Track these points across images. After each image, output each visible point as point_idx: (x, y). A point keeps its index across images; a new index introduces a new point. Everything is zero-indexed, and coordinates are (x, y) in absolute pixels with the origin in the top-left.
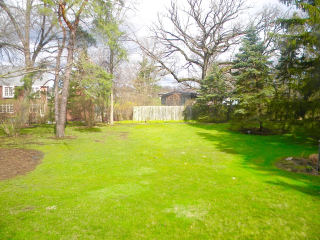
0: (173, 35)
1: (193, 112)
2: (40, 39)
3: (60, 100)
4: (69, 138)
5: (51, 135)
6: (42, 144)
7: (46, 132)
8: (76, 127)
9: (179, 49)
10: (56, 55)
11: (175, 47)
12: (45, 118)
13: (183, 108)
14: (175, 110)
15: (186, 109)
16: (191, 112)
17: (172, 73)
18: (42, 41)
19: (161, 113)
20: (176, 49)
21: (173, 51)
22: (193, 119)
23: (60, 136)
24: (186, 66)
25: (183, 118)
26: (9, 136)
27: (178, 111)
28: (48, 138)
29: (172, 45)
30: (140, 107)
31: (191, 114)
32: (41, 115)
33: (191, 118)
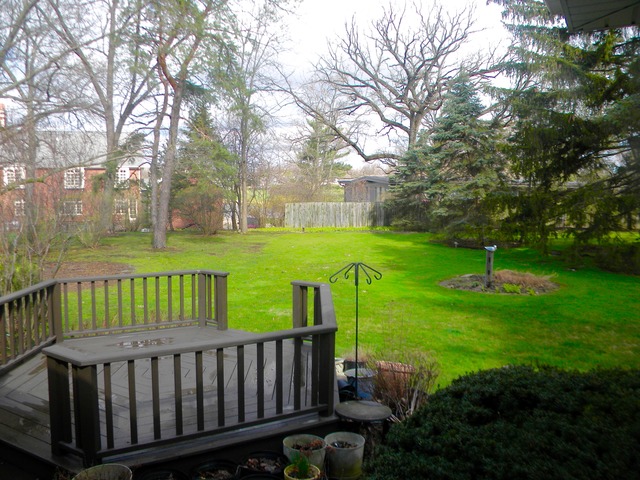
0: (356, 79)
1: (386, 212)
2: (129, 98)
3: (160, 193)
4: (172, 250)
5: (146, 247)
6: (134, 257)
7: (139, 243)
8: (187, 236)
9: (368, 102)
10: (153, 125)
11: (363, 98)
12: (137, 223)
13: (369, 206)
14: (356, 210)
15: (375, 208)
16: (383, 213)
17: (354, 146)
18: (131, 100)
19: (332, 215)
20: (363, 101)
21: (359, 106)
22: (387, 224)
23: (159, 247)
24: (384, 132)
25: (370, 224)
26: (85, 247)
27: (360, 211)
28: (142, 250)
29: (357, 95)
30: (297, 205)
31: (383, 218)
32: (131, 219)
33: (382, 223)
